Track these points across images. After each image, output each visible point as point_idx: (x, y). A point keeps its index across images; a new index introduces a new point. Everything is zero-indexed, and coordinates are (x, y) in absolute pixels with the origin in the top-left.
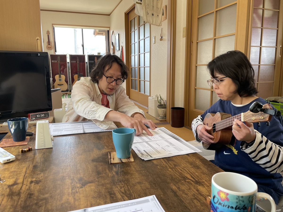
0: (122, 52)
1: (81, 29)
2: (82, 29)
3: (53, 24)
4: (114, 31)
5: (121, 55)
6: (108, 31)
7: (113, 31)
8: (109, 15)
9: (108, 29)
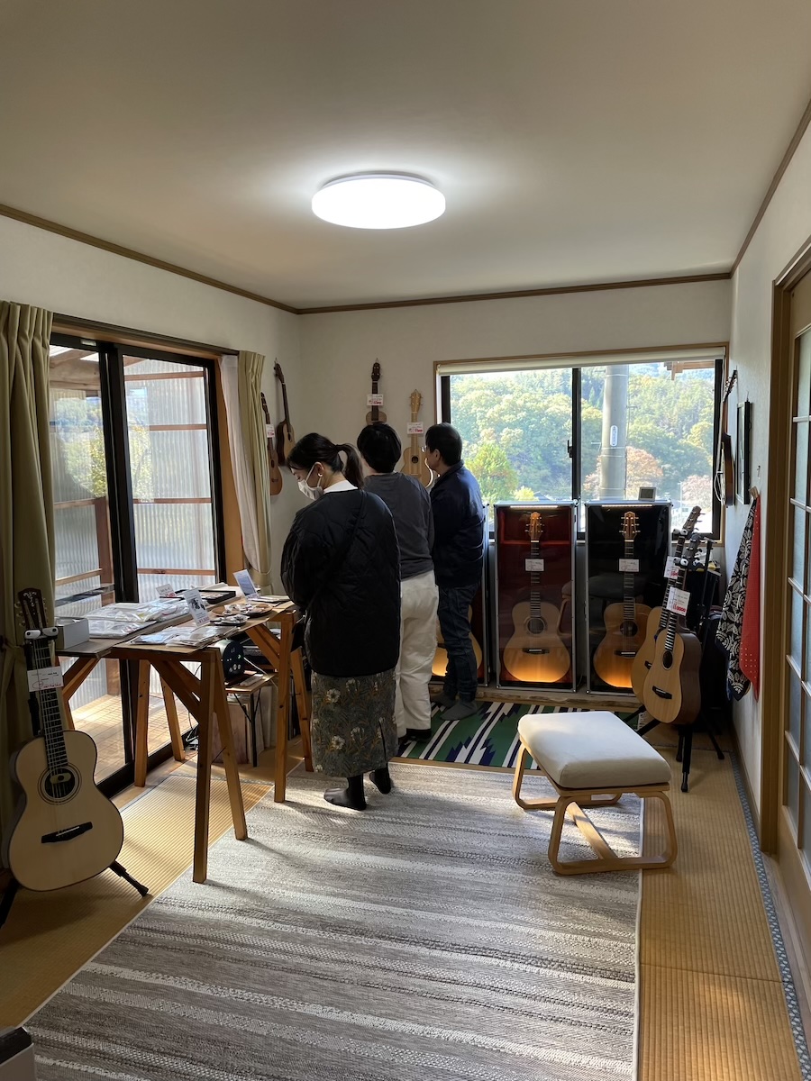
0: (752, 528)
1: (569, 372)
2: (577, 372)
3: (436, 364)
4: (739, 374)
6: (718, 363)
7: (735, 371)
8: (727, 276)
9: (719, 353)
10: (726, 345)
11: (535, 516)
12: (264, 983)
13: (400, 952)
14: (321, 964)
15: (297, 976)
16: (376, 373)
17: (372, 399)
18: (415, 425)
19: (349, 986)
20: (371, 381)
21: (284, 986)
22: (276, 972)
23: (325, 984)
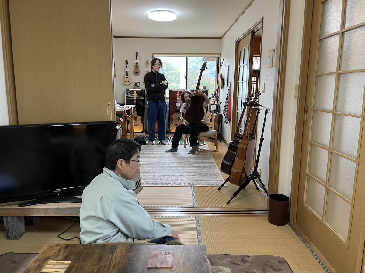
0: (230, 90)
1: (185, 58)
2: (187, 58)
3: (153, 54)
4: (225, 60)
5: (229, 94)
6: (219, 58)
8: (221, 38)
9: (219, 56)
10: (220, 54)
11: (178, 92)
16: (137, 55)
17: (136, 61)
18: (147, 69)
20: (135, 57)
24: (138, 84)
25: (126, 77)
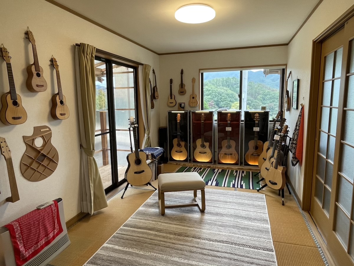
1: (239, 72)
3: (200, 70)
4: (293, 73)
6: (283, 70)
7: (291, 72)
8: (287, 44)
10: (286, 65)
12: (159, 251)
13: (200, 242)
14: (176, 245)
15: (169, 249)
16: (182, 73)
19: (186, 252)
20: (180, 75)
21: (166, 252)
22: (162, 248)
23: (178, 251)
24: (183, 105)
25: (170, 97)
